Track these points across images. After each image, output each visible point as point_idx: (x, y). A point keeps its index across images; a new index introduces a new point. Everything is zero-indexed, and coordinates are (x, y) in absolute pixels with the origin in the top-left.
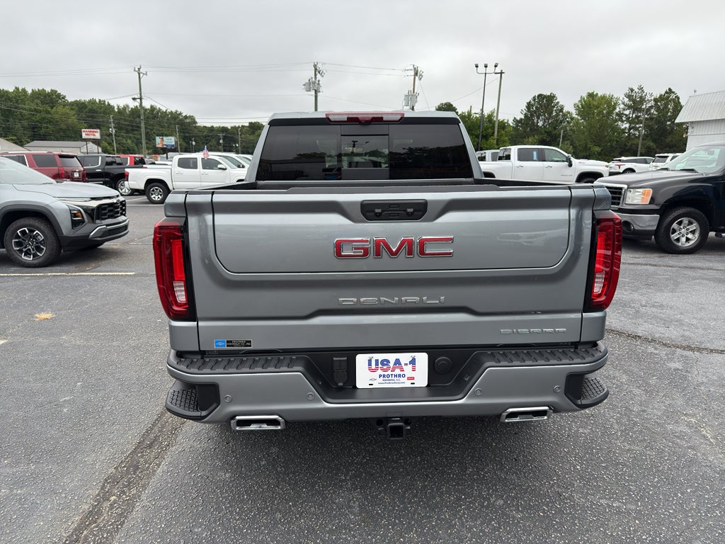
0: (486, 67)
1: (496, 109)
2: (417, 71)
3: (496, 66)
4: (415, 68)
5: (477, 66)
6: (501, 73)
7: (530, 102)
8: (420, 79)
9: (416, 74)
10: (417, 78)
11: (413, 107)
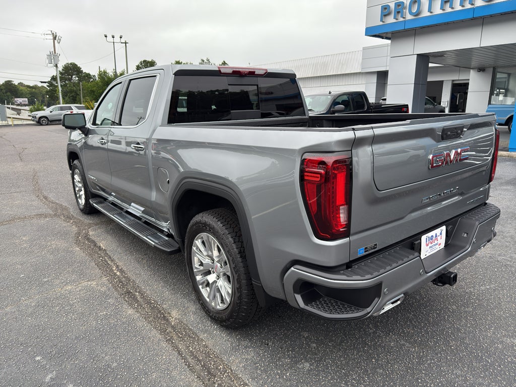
0: (113, 37)
1: (126, 70)
2: (56, 36)
3: (121, 38)
4: (53, 34)
5: (106, 36)
6: (126, 43)
7: (138, 65)
8: (59, 43)
9: (55, 38)
10: (56, 41)
11: (56, 65)
